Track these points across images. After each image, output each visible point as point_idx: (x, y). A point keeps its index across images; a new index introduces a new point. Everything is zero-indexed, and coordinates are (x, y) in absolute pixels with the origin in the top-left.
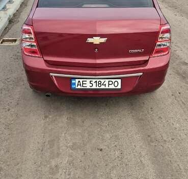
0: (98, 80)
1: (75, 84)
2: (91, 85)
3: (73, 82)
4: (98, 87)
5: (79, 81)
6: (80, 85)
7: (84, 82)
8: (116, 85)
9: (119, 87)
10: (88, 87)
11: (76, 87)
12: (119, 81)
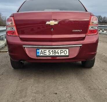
5: (42, 51)
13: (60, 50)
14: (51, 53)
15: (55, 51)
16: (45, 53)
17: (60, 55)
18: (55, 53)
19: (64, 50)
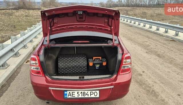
0: (83, 92)
1: (66, 94)
2: (78, 95)
3: (66, 93)
4: (83, 97)
5: (70, 93)
6: (70, 95)
7: (73, 93)
8: (96, 95)
9: (98, 96)
10: (76, 97)
11: (68, 97)
12: (98, 92)
13: (89, 92)
14: (81, 95)
15: (84, 93)
16: (73, 95)
17: (89, 96)
18: (84, 95)
19: (94, 92)
